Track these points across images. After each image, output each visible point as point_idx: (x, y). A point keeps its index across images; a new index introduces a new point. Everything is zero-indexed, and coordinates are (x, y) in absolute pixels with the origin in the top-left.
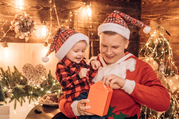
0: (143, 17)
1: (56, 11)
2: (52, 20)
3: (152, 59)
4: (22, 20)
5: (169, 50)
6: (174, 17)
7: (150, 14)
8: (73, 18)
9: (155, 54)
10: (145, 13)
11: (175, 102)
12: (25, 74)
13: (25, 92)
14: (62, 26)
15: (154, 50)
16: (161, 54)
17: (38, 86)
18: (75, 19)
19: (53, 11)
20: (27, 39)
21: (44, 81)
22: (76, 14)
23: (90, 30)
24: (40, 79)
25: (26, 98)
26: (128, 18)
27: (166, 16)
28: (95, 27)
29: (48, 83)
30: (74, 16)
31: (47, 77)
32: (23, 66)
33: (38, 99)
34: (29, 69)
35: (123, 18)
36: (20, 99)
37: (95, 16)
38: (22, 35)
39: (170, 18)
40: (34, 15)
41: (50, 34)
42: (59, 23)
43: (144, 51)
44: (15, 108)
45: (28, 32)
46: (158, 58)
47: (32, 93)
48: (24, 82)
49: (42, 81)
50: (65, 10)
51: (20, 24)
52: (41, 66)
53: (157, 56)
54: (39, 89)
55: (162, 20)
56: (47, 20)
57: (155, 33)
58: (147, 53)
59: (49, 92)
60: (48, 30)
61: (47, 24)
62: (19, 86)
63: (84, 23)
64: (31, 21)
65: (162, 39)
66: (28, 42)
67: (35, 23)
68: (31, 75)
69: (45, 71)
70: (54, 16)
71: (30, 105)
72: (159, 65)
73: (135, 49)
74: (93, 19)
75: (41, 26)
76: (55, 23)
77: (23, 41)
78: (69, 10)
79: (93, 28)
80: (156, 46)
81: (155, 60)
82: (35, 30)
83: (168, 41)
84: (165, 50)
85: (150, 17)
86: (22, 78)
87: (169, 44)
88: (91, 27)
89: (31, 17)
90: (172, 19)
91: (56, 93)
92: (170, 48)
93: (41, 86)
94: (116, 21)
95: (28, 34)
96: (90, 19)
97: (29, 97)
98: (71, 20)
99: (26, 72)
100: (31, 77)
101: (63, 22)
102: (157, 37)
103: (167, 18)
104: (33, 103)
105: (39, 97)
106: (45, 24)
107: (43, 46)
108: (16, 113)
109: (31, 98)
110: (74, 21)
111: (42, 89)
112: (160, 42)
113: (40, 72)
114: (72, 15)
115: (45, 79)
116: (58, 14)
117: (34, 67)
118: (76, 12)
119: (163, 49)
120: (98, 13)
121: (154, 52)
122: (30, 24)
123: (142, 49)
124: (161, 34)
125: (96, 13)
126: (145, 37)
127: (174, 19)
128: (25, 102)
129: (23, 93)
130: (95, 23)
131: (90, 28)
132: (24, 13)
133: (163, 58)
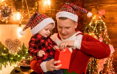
0: (85, 5)
1: (26, 2)
2: (24, 9)
3: (93, 34)
4: (4, 8)
5: (105, 28)
6: (107, 5)
7: (90, 3)
8: (38, 7)
9: (95, 31)
10: (87, 2)
11: (109, 63)
12: (7, 46)
13: (7, 58)
14: (31, 12)
15: (95, 28)
16: (100, 30)
17: (16, 54)
18: (39, 7)
19: (24, 2)
20: (7, 22)
21: (20, 50)
22: (40, 4)
23: (49, 15)
24: (17, 49)
25: (8, 62)
26: (76, 7)
27: (101, 5)
28: (53, 13)
29: (22, 52)
30: (38, 5)
31: (22, 48)
32: (5, 40)
33: (16, 63)
34: (9, 43)
35: (72, 7)
36: (4, 63)
37: (53, 5)
38: (3, 19)
39: (104, 6)
40: (11, 5)
41: (23, 18)
42: (28, 10)
43: (88, 29)
44: (1, 70)
45: (8, 17)
46: (97, 33)
47: (12, 59)
48: (6, 51)
49: (18, 51)
50: (33, 1)
51: (2, 12)
52: (18, 40)
53: (97, 32)
54: (17, 56)
55: (99, 7)
56: (20, 8)
57: (95, 16)
58: (90, 30)
59: (24, 58)
60: (21, 15)
61: (20, 11)
62: (3, 54)
63: (46, 10)
64: (10, 9)
65: (100, 20)
66: (8, 24)
67: (12, 11)
68: (11, 47)
69: (20, 43)
70: (25, 6)
71: (11, 67)
72: (99, 38)
73: (80, 27)
74: (51, 7)
75: (16, 12)
76: (26, 10)
77: (4, 23)
78: (35, 1)
79: (51, 13)
80: (96, 25)
81: (95, 35)
82: (12, 15)
83: (104, 21)
84: (102, 28)
85: (90, 5)
86: (5, 49)
87: (104, 24)
88: (50, 12)
89: (9, 7)
90: (105, 7)
91: (29, 59)
92: (105, 27)
93: (18, 54)
94: (67, 10)
95: (8, 18)
96: (50, 7)
97: (10, 61)
98: (36, 8)
99: (7, 45)
100: (11, 48)
101: (31, 10)
102: (97, 19)
103: (102, 6)
104: (13, 65)
105: (17, 62)
106: (19, 11)
107: (18, 26)
108: (1, 73)
109: (11, 62)
110: (39, 9)
111: (19, 56)
112: (99, 22)
113: (17, 45)
114: (37, 5)
115: (21, 49)
116: (28, 4)
117: (13, 41)
118: (40, 2)
119: (101, 27)
120: (55, 3)
121: (95, 30)
122: (9, 11)
123: (86, 28)
124: (99, 17)
125: (53, 3)
126: (87, 19)
127: (107, 7)
128: (7, 65)
129: (6, 59)
130: (53, 10)
131: (50, 14)
132: (4, 4)
133: (101, 34)
